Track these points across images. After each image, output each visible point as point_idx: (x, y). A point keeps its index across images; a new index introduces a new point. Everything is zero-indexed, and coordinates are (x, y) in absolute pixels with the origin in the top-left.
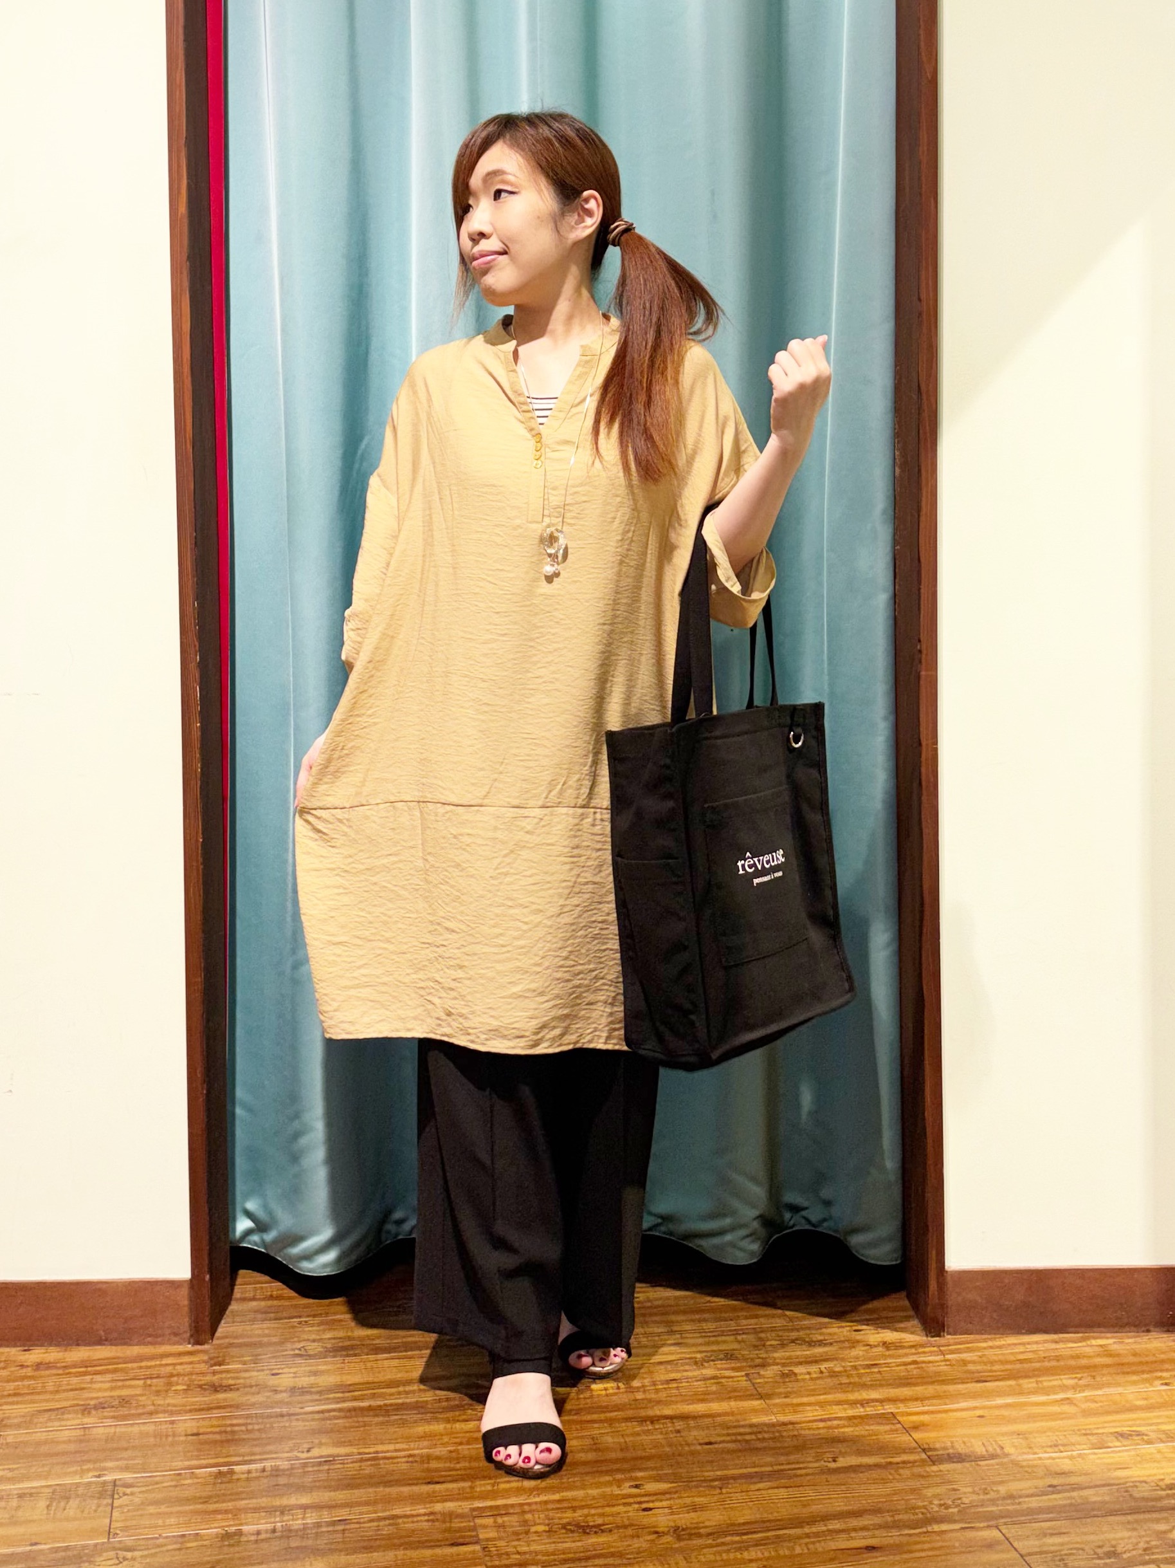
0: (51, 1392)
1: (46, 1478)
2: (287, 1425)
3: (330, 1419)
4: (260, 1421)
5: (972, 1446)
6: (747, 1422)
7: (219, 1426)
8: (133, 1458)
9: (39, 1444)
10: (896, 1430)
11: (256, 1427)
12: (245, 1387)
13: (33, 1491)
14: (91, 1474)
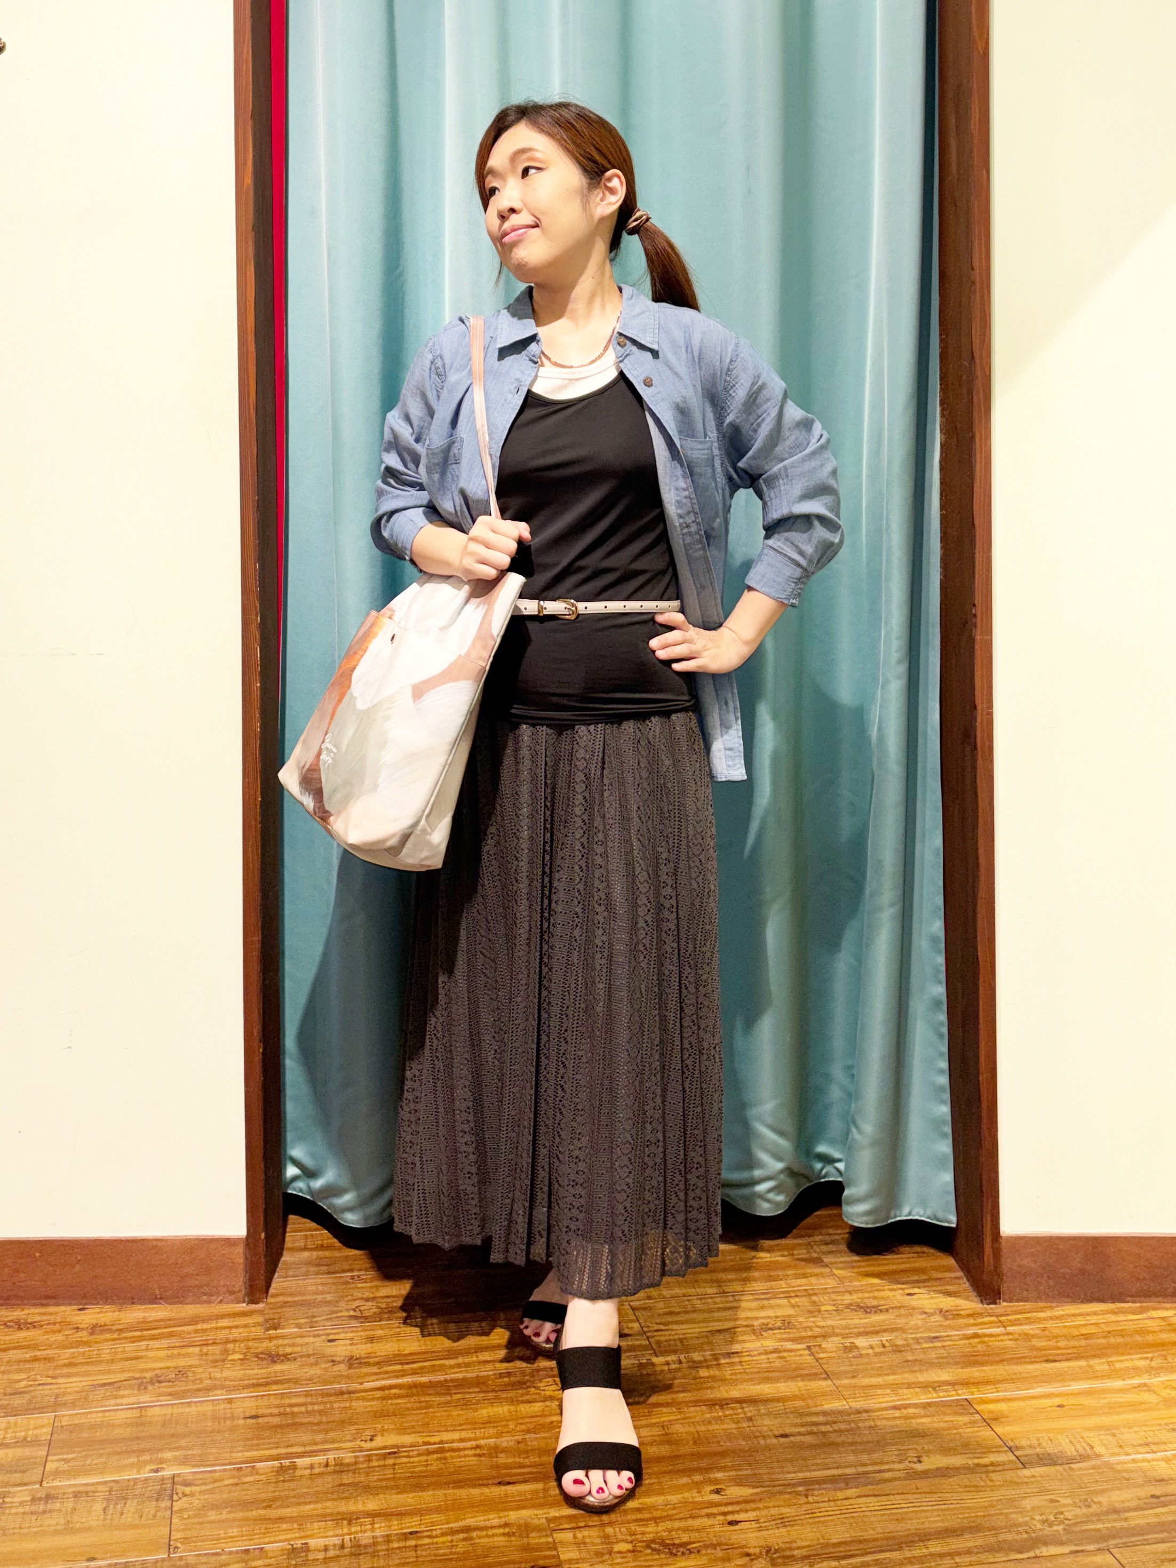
0: (108, 1362)
1: (102, 1471)
2: (348, 1405)
3: (391, 1398)
4: (320, 1399)
5: (1060, 1444)
6: (819, 1408)
7: (278, 1406)
8: (192, 1448)
9: (93, 1427)
10: (974, 1422)
11: (316, 1407)
12: (302, 1356)
13: (88, 1488)
14: (149, 1468)
